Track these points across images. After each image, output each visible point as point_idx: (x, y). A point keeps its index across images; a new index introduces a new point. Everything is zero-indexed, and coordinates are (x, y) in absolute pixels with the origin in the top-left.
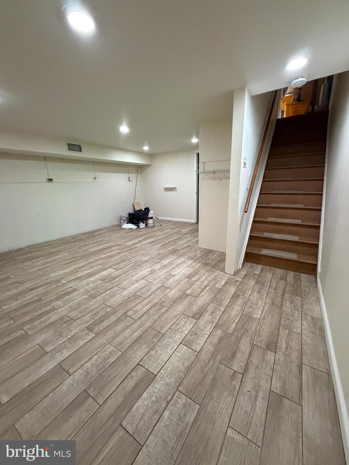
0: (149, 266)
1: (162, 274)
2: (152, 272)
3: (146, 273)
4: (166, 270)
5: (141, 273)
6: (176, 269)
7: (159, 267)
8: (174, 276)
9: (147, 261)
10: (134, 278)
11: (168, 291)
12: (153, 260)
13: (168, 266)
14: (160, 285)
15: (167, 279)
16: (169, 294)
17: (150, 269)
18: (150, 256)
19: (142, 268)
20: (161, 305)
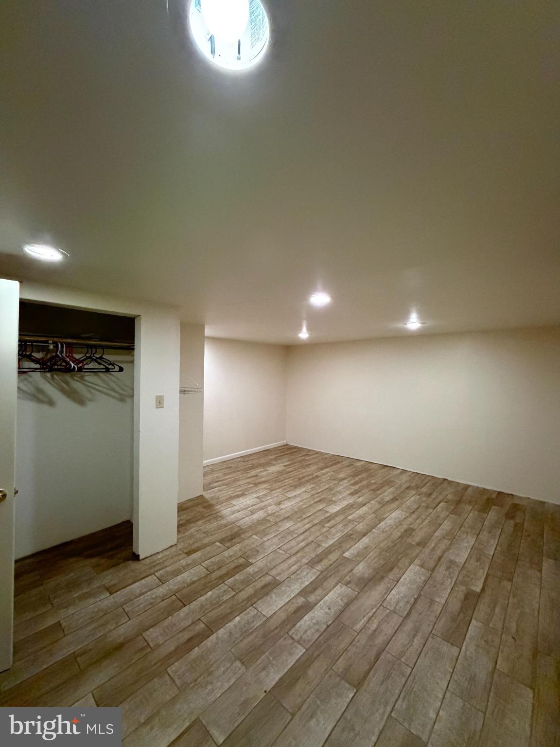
0: (283, 511)
1: (269, 500)
2: (280, 503)
3: (286, 502)
4: (262, 504)
5: (293, 503)
6: (251, 504)
7: (269, 508)
8: (257, 497)
9: (285, 519)
10: (298, 499)
11: (268, 487)
12: (277, 519)
13: (258, 509)
14: (274, 492)
15: (265, 495)
16: (267, 485)
17: (282, 506)
18: (281, 529)
19: (292, 509)
20: (275, 481)
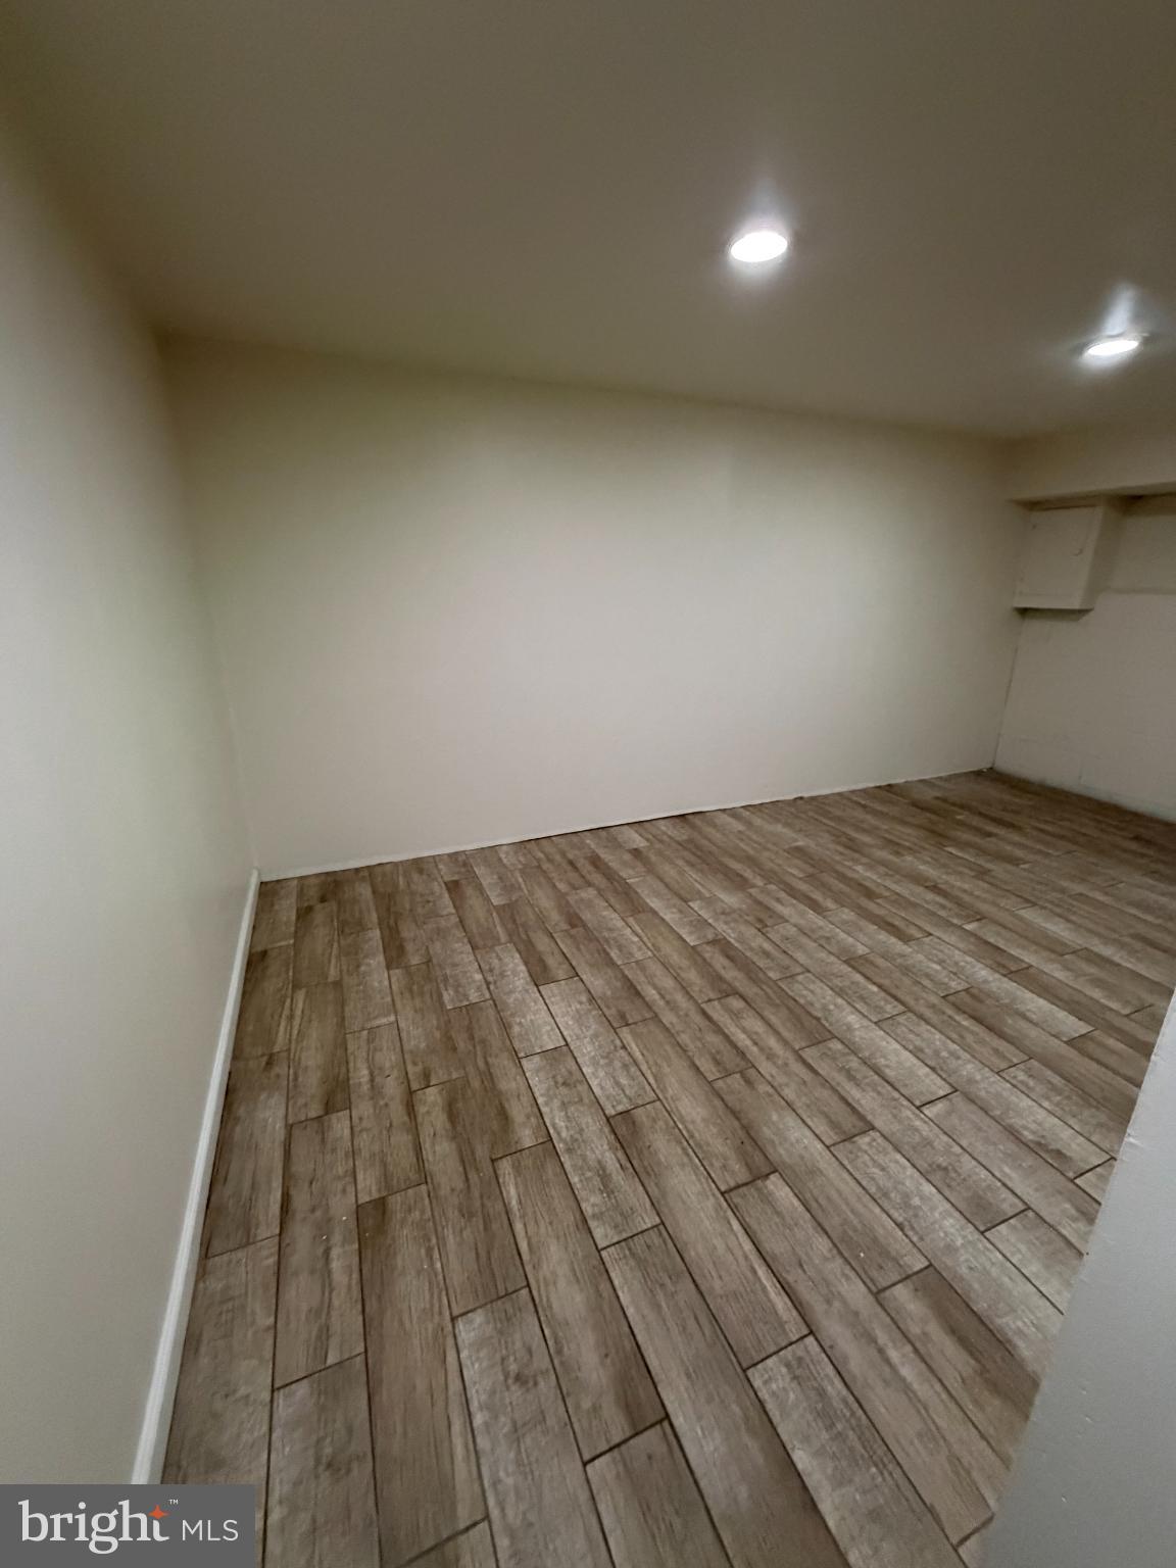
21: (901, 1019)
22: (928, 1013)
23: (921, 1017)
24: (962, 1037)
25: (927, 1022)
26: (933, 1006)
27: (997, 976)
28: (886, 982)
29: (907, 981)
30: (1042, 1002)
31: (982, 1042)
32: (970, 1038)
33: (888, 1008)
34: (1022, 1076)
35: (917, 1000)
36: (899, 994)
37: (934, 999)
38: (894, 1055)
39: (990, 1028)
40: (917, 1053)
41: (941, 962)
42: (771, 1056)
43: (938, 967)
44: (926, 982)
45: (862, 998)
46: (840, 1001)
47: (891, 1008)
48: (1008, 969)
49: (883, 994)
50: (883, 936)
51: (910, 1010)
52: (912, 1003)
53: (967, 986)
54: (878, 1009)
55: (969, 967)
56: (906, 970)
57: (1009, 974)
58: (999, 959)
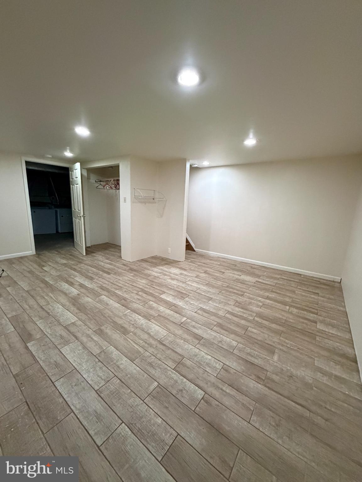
21: (196, 290)
22: (191, 292)
23: (192, 291)
24: (185, 289)
25: (191, 290)
26: (191, 293)
27: (177, 304)
28: (201, 296)
29: (197, 297)
30: (168, 299)
31: (181, 289)
32: (183, 289)
33: (199, 291)
34: (175, 286)
35: (194, 294)
36: (198, 294)
37: (191, 295)
38: (195, 285)
39: (179, 292)
40: (192, 286)
41: (191, 304)
42: (213, 281)
43: (191, 302)
44: (193, 298)
45: (204, 291)
46: (208, 290)
47: (198, 291)
48: (174, 306)
49: (201, 293)
50: (207, 308)
51: (195, 292)
52: (195, 293)
53: (185, 299)
54: (200, 290)
55: (184, 304)
56: (198, 300)
57: (174, 305)
58: (176, 309)
